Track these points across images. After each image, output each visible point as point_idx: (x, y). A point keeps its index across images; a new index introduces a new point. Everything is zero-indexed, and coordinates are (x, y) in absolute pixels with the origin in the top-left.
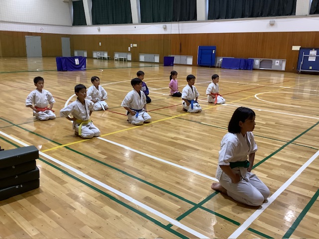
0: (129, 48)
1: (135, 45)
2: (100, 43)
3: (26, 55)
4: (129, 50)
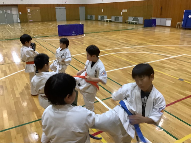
3: (56, 19)
4: (121, 14)
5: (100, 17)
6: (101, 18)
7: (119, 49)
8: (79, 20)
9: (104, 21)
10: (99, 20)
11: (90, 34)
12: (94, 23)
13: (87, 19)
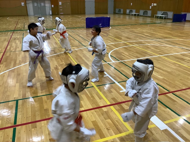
0: (151, 7)
1: (155, 5)
2: (132, 3)
3: (85, 13)
4: (150, 8)
5: (128, 11)
6: (130, 12)
7: (142, 41)
8: (107, 13)
9: (132, 15)
10: (127, 13)
11: (116, 27)
12: (122, 16)
13: (115, 13)
